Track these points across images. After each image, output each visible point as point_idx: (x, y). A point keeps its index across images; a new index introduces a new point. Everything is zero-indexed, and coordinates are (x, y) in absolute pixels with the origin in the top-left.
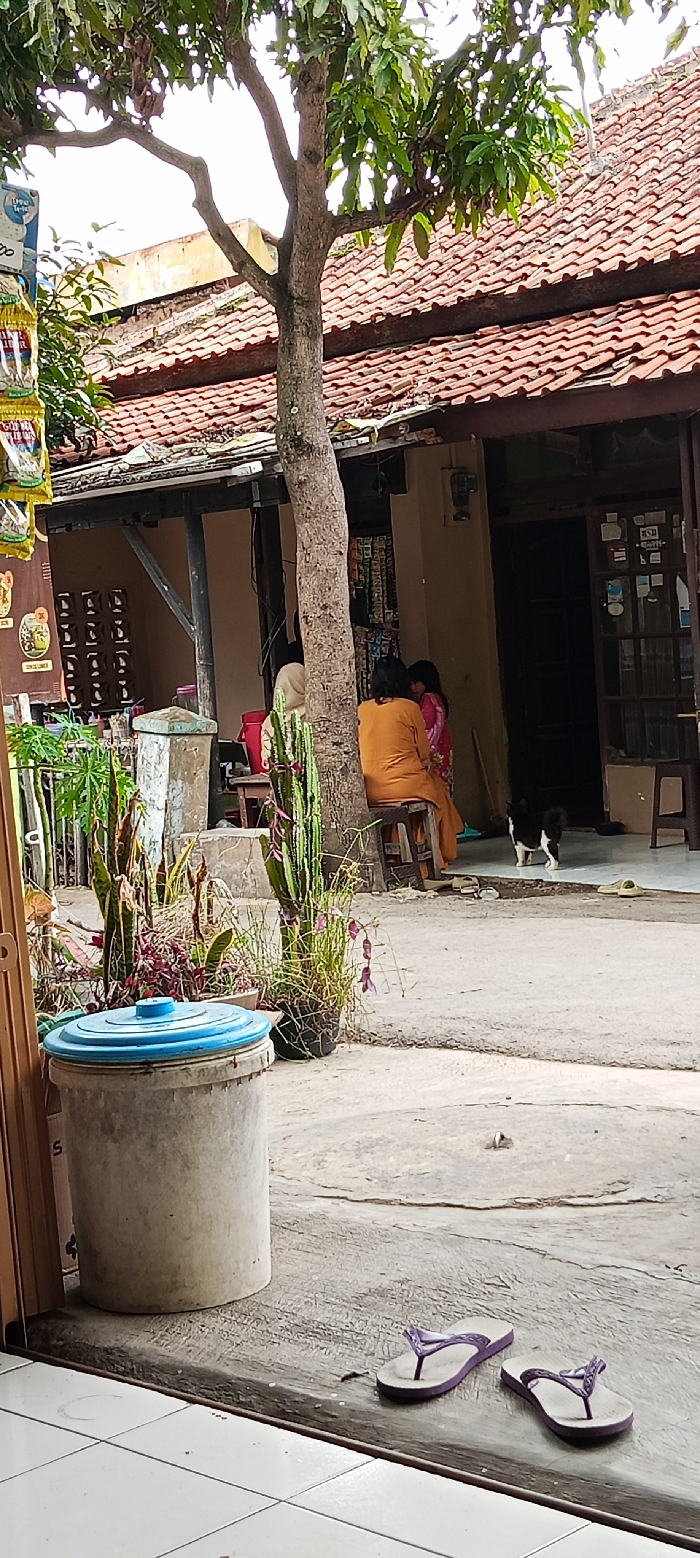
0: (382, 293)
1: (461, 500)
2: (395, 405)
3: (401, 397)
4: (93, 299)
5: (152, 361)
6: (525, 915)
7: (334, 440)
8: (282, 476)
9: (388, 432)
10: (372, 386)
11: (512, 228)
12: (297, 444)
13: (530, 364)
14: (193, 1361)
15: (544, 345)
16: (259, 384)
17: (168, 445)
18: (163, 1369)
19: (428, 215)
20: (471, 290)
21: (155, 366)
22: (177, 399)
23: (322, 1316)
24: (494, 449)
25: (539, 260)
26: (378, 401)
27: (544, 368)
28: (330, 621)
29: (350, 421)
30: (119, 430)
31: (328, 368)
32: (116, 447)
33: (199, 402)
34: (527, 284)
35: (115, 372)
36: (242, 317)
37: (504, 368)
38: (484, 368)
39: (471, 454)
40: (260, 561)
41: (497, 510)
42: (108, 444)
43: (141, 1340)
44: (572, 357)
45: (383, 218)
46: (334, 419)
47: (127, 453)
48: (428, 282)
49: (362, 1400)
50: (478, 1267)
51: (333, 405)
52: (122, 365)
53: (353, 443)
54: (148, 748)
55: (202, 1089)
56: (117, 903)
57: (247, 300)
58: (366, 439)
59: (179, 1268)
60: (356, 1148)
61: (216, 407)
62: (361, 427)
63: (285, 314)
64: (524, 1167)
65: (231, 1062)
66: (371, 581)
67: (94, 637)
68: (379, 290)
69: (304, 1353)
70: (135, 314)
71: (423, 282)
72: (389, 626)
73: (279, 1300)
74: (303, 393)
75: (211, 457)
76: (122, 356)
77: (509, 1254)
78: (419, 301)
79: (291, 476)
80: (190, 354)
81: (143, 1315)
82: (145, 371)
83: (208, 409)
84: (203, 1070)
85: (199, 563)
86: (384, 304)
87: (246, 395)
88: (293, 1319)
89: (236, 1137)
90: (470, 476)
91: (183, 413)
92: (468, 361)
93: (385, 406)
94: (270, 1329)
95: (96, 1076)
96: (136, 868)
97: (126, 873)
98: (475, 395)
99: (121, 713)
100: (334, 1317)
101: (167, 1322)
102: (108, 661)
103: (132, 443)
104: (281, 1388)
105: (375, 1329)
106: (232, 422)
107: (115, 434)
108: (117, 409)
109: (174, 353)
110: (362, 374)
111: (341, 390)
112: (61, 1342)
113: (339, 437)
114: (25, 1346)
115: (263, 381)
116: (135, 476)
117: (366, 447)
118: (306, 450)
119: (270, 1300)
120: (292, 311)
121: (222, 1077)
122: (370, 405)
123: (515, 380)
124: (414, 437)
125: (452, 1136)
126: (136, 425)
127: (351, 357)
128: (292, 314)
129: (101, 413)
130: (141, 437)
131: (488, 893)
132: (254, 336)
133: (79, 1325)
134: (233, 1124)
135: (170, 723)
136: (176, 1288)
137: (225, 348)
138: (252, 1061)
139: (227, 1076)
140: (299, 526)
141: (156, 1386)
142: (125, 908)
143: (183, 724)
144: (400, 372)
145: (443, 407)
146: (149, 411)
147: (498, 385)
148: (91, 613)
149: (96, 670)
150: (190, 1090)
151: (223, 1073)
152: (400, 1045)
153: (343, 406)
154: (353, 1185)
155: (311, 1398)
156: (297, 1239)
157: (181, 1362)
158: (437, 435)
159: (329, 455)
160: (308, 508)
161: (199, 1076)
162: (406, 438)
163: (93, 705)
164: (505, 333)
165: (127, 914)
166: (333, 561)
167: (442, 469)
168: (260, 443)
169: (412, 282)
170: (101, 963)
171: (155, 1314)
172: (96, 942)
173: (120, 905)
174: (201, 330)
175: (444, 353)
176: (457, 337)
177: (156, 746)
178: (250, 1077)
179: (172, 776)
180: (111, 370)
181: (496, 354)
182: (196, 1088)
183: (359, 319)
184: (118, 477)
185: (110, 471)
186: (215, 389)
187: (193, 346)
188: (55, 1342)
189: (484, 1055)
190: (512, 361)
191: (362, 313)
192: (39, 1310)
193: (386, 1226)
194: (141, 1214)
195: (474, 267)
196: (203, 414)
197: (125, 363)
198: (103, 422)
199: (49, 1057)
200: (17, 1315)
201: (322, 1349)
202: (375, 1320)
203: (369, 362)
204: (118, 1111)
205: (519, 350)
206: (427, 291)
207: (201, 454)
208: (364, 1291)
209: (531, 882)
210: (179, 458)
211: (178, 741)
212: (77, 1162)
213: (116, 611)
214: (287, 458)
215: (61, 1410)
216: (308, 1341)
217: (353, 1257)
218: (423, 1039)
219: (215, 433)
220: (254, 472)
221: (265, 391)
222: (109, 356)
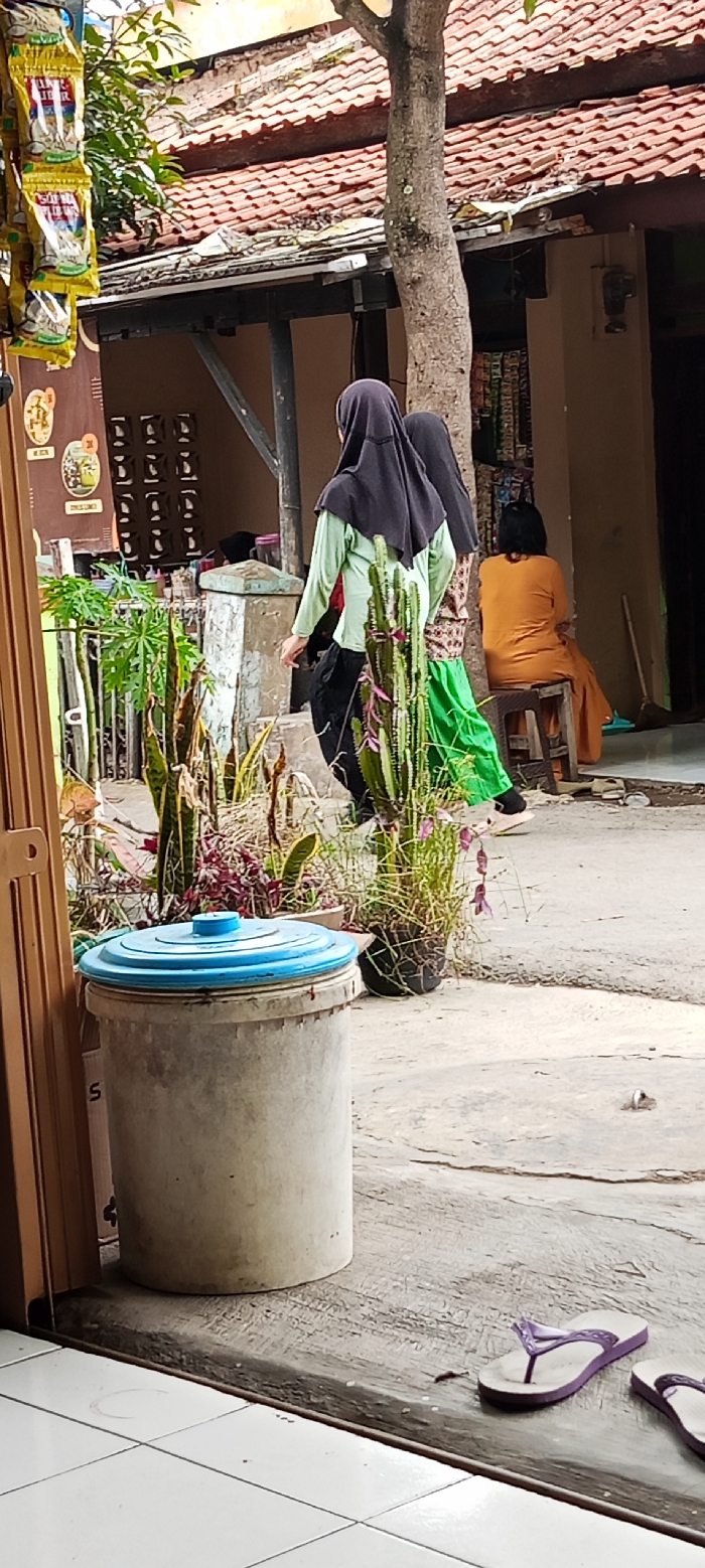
0: (521, 43)
1: (615, 307)
2: (535, 185)
3: (542, 174)
4: (161, 48)
5: (232, 126)
6: (681, 826)
7: (457, 229)
8: (390, 274)
9: (525, 219)
10: (506, 161)
12: (410, 233)
14: (255, 1352)
16: (364, 157)
17: (250, 232)
18: (218, 1360)
20: (633, 40)
21: (236, 134)
22: (262, 175)
23: (414, 1303)
24: (658, 243)
26: (514, 180)
29: (477, 204)
30: (189, 212)
31: (454, 136)
32: (186, 235)
33: (290, 179)
35: (187, 139)
36: (345, 71)
37: (673, 140)
38: (648, 139)
39: (629, 249)
41: (660, 321)
42: (176, 231)
43: (192, 1326)
46: (457, 201)
47: (197, 242)
48: (581, 30)
49: (459, 1405)
50: (607, 1251)
51: (457, 184)
52: (195, 132)
53: (481, 232)
54: (219, 610)
55: (272, 1025)
56: (174, 798)
57: (352, 51)
58: (496, 228)
59: (240, 1240)
60: (462, 1104)
61: (311, 186)
62: (491, 213)
63: (400, 69)
64: (669, 1132)
65: (308, 992)
66: (500, 408)
67: (154, 473)
68: (517, 40)
69: (389, 1347)
70: (213, 68)
71: (575, 28)
72: (521, 464)
73: (361, 1283)
74: (420, 168)
75: (303, 247)
76: (196, 120)
77: (646, 1236)
78: (568, 53)
79: (403, 272)
80: (280, 119)
81: (195, 1295)
82: (224, 139)
83: (301, 187)
84: (273, 1001)
85: (285, 381)
86: (524, 56)
87: (349, 171)
88: (378, 1306)
89: (312, 1084)
90: (627, 277)
91: (269, 193)
92: (627, 131)
93: (522, 185)
94: (349, 1318)
95: (142, 1005)
96: (198, 757)
97: (187, 762)
98: (635, 173)
99: (186, 567)
100: (428, 1305)
101: (225, 1305)
102: (171, 503)
103: (205, 230)
104: (362, 1388)
105: (478, 1322)
106: (330, 205)
107: (184, 218)
108: (188, 187)
109: (260, 117)
110: (494, 146)
111: (467, 165)
112: (95, 1326)
113: (463, 225)
114: (51, 1330)
115: (369, 153)
116: (207, 270)
117: (497, 237)
118: (420, 240)
119: (351, 1282)
120: (408, 64)
121: (296, 1011)
122: (504, 184)
123: (686, 155)
124: (558, 226)
125: (581, 1093)
126: (211, 207)
127: (480, 125)
128: (408, 68)
129: (168, 192)
130: (216, 222)
131: (636, 800)
132: (359, 96)
133: (118, 1306)
134: (309, 1068)
135: (246, 580)
136: (237, 1265)
137: (324, 111)
138: (334, 993)
139: (302, 1010)
140: (410, 336)
141: (210, 1382)
142: (184, 805)
143: (262, 582)
144: (542, 144)
145: (595, 189)
146: (227, 189)
147: (665, 161)
148: (150, 442)
149: (156, 513)
150: (257, 1025)
151: (298, 1006)
152: (520, 982)
153: (469, 186)
154: (458, 1148)
155: (397, 1401)
156: (385, 1211)
157: (241, 1353)
158: (587, 224)
159: (450, 247)
160: (423, 314)
161: (268, 1008)
162: (546, 227)
163: (152, 557)
164: (676, 95)
165: (186, 812)
166: (452, 380)
167: (592, 267)
168: (365, 230)
169: (560, 29)
170: (154, 871)
171: (211, 1296)
172: (149, 846)
173: (179, 800)
174: (294, 88)
175: (597, 120)
176: (614, 100)
177: (228, 608)
178: (331, 1011)
179: (247, 646)
180: (181, 137)
181: (663, 121)
182: (264, 1022)
183: (492, 76)
184: (187, 272)
185: (177, 265)
186: (310, 163)
187: (284, 107)
188: (88, 1325)
189: (624, 996)
190: (683, 130)
191: (496, 69)
192: (70, 1286)
193: (496, 1199)
194: (194, 1173)
195: (639, 12)
196: (294, 194)
197: (199, 128)
198: (170, 203)
199: (85, 980)
200: (42, 1291)
201: (412, 1342)
202: (478, 1311)
203: (502, 130)
204: (168, 1049)
205: (692, 117)
206: (579, 41)
207: (292, 245)
208: (466, 1275)
209: (691, 787)
210: (263, 249)
211: (256, 602)
212: (118, 1108)
213: (183, 440)
214: (397, 250)
215: (93, 1406)
216: (396, 1333)
217: (454, 1234)
218: (548, 976)
219: (311, 218)
220: (356, 267)
221: (372, 166)
222: (179, 119)
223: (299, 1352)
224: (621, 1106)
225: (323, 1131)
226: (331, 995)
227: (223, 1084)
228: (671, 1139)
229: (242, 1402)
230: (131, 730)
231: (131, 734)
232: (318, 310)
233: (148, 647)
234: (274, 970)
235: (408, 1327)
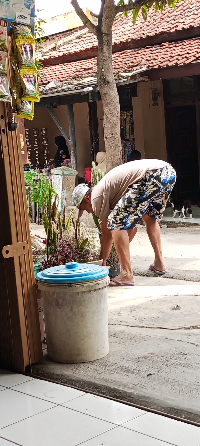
0: (130, 32)
1: (155, 99)
2: (135, 68)
3: (137, 66)
4: (37, 34)
5: (55, 54)
6: (177, 233)
7: (116, 80)
8: (99, 92)
9: (133, 77)
10: (127, 62)
11: (172, 10)
12: (104, 81)
13: (179, 55)
14: (86, 379)
15: (183, 49)
16: (90, 61)
17: (61, 81)
18: (76, 381)
19: (147, 6)
20: (159, 31)
21: (56, 56)
22: (63, 66)
23: (126, 365)
24: (166, 83)
25: (181, 21)
26: (129, 67)
27: (184, 56)
28: (114, 139)
29: (120, 73)
30: (45, 76)
31: (113, 56)
32: (44, 82)
33: (71, 67)
34: (178, 29)
35: (43, 57)
36: (84, 39)
37: (171, 56)
38: (164, 56)
39: (159, 84)
40: (90, 119)
41: (167, 103)
42: (42, 81)
43: (69, 372)
44: (193, 52)
45: (132, 7)
46: (115, 73)
47: (48, 84)
48: (145, 28)
49: (142, 392)
50: (176, 350)
51: (115, 68)
52: (46, 55)
53: (122, 81)
54: (56, 179)
55: (88, 292)
56: (51, 230)
57: (86, 34)
58: (126, 80)
59: (80, 349)
60: (130, 309)
61: (76, 69)
62: (124, 76)
63: (101, 39)
64: (185, 316)
65: (97, 283)
66: (126, 126)
67: (36, 143)
68: (129, 31)
69: (121, 377)
70: (49, 39)
71: (143, 28)
72: (131, 140)
73: (111, 359)
74: (106, 64)
75: (76, 85)
76: (46, 52)
77: (185, 345)
78: (142, 34)
79: (102, 91)
80: (68, 52)
81: (68, 363)
82: (53, 57)
83: (74, 69)
84: (88, 286)
85: (72, 120)
86: (131, 35)
87: (86, 65)
88: (117, 366)
89: (98, 307)
90: (158, 92)
91: (66, 71)
92: (158, 54)
93: (132, 68)
94: (110, 369)
95: (53, 288)
96: (57, 219)
97: (54, 220)
98: (161, 65)
99: (46, 168)
100: (130, 365)
101: (77, 366)
102: (41, 151)
103: (49, 81)
104: (115, 388)
105: (144, 369)
106: (82, 74)
107: (44, 78)
108: (44, 69)
109: (62, 51)
110: (124, 58)
111: (117, 63)
112: (43, 372)
113: (117, 79)
114: (31, 373)
115: (91, 60)
116: (51, 91)
117: (126, 82)
118: (106, 83)
119: (109, 359)
120: (103, 38)
121: (94, 288)
122: (127, 68)
123: (174, 60)
124: (141, 79)
125: (161, 305)
126: (50, 75)
127: (120, 53)
128: (103, 39)
129: (39, 71)
130: (52, 79)
131: (164, 226)
132: (88, 46)
133: (48, 366)
134: (97, 303)
135: (63, 171)
136: (79, 355)
137: (79, 50)
138: (103, 283)
139: (96, 288)
140: (104, 108)
141: (74, 387)
142: (54, 231)
143: (67, 172)
144: (136, 58)
145: (151, 69)
146: (55, 70)
147: (169, 62)
148: (35, 135)
149: (37, 154)
150: (84, 292)
151: (94, 287)
152: (141, 275)
153: (118, 69)
154: (130, 321)
155: (125, 392)
156: (116, 339)
157: (82, 379)
158: (149, 78)
159: (114, 85)
160: (107, 102)
161: (87, 288)
162: (138, 79)
163: (36, 165)
164: (170, 45)
165: (54, 233)
166: (115, 119)
167: (149, 89)
168: (91, 81)
169: (140, 28)
170: (45, 248)
171: (72, 363)
172: (44, 242)
173: (52, 230)
174: (71, 44)
175: (150, 51)
176: (154, 46)
177: (58, 178)
178: (103, 288)
179: (63, 188)
180: (42, 57)
181: (168, 52)
182: (86, 291)
183: (123, 40)
184: (46, 92)
185: (43, 90)
186: (76, 63)
187: (69, 49)
188: (41, 372)
189: (168, 279)
190: (173, 54)
191: (124, 38)
192: (35, 362)
193: (145, 336)
194: (68, 331)
195: (160, 23)
196: (72, 71)
197: (47, 55)
198: (40, 74)
199: (37, 281)
200: (28, 363)
201: (127, 375)
202: (144, 366)
203: (126, 54)
204: (60, 299)
205: (175, 50)
206: (145, 31)
207: (73, 84)
208: (139, 357)
209: (177, 223)
210: (65, 86)
211: (65, 177)
212: (47, 315)
213: (43, 135)
214: (101, 86)
215: (45, 394)
216: (123, 373)
217: (134, 345)
218: (148, 274)
219: (76, 78)
220: (90, 90)
221: (92, 64)
222: (42, 52)
223: (97, 378)
224: (172, 309)
225: (101, 320)
226: (103, 284)
227: (75, 308)
228: (186, 318)
229: (84, 393)
230: (33, 210)
231: (33, 211)
232: (80, 101)
233: (43, 190)
234: (88, 277)
235: (126, 371)
